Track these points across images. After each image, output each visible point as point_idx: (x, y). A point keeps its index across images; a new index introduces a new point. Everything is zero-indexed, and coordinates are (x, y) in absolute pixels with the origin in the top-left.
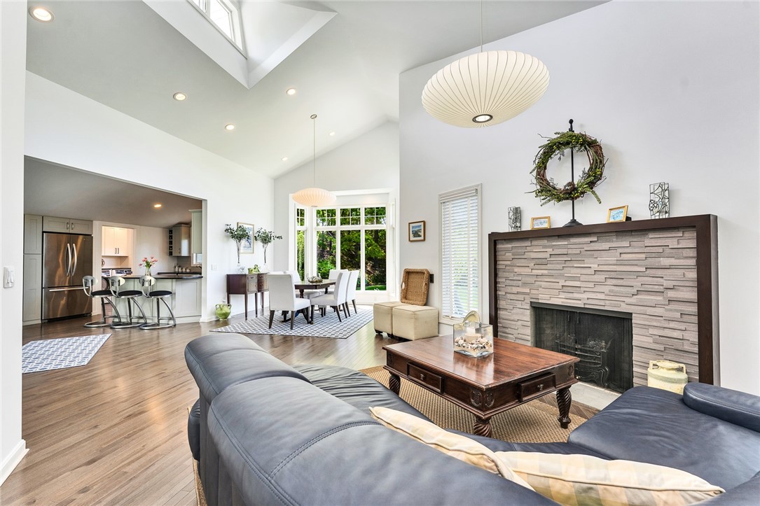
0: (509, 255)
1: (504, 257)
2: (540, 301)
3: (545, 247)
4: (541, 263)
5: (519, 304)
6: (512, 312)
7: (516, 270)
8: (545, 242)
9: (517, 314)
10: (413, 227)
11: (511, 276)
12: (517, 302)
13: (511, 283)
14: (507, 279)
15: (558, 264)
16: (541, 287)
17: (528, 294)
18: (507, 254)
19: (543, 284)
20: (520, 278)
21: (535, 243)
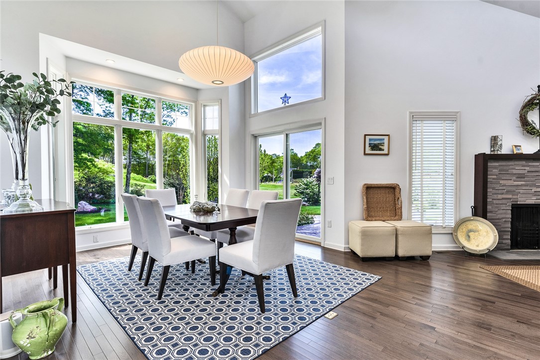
0: (495, 171)
1: (491, 173)
2: (518, 203)
3: (523, 166)
4: (521, 177)
5: (503, 207)
6: (497, 213)
7: (502, 182)
8: (524, 163)
9: (502, 214)
10: (370, 140)
11: (497, 186)
12: (501, 205)
13: (497, 192)
14: (493, 189)
15: (532, 177)
16: (520, 193)
17: (510, 199)
18: (494, 170)
19: (521, 191)
20: (504, 188)
21: (517, 163)
